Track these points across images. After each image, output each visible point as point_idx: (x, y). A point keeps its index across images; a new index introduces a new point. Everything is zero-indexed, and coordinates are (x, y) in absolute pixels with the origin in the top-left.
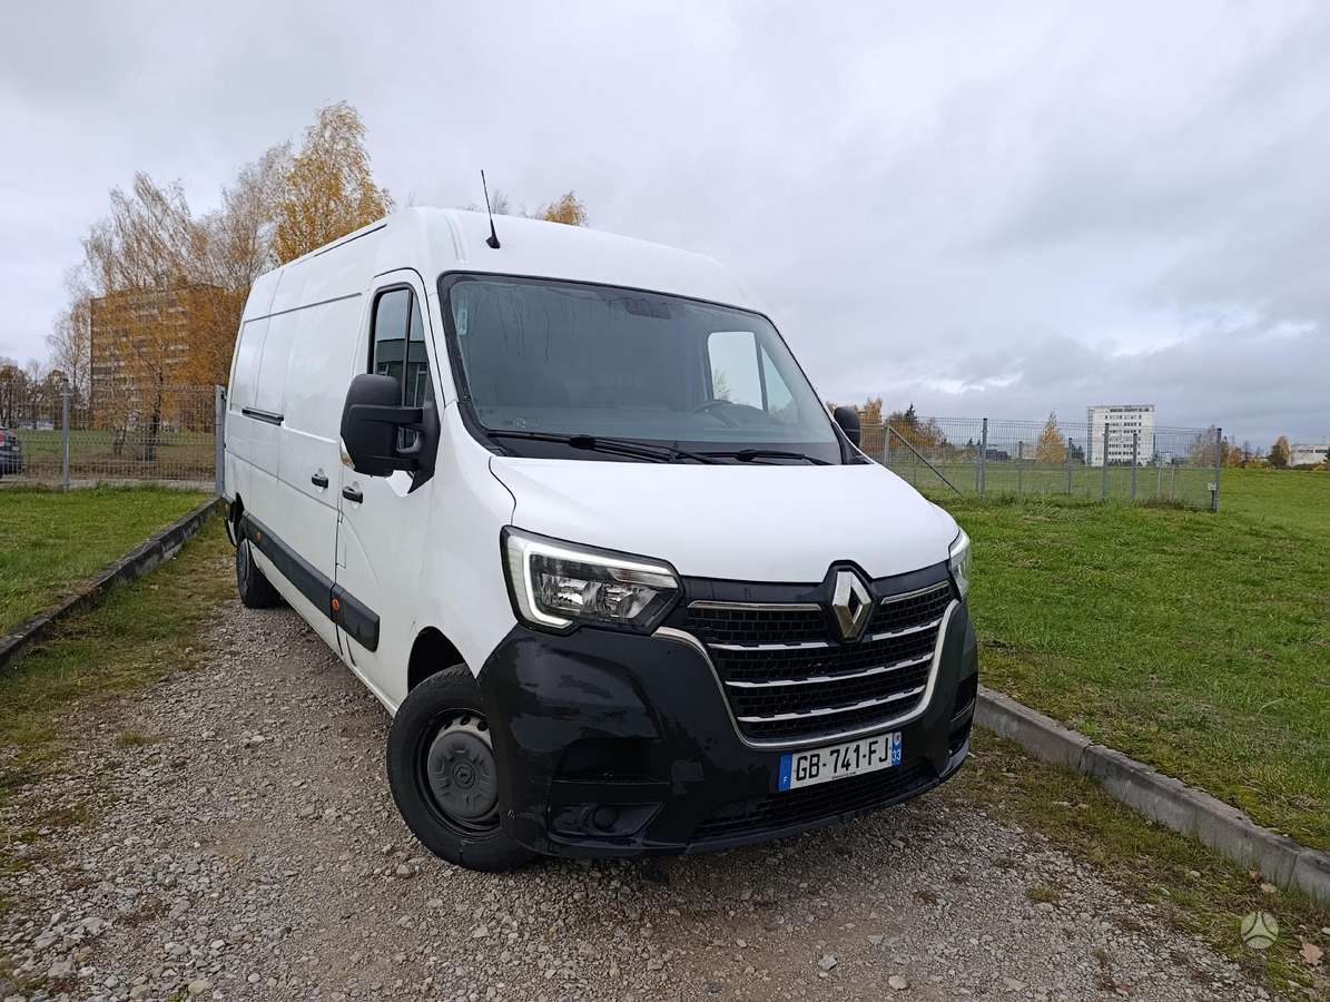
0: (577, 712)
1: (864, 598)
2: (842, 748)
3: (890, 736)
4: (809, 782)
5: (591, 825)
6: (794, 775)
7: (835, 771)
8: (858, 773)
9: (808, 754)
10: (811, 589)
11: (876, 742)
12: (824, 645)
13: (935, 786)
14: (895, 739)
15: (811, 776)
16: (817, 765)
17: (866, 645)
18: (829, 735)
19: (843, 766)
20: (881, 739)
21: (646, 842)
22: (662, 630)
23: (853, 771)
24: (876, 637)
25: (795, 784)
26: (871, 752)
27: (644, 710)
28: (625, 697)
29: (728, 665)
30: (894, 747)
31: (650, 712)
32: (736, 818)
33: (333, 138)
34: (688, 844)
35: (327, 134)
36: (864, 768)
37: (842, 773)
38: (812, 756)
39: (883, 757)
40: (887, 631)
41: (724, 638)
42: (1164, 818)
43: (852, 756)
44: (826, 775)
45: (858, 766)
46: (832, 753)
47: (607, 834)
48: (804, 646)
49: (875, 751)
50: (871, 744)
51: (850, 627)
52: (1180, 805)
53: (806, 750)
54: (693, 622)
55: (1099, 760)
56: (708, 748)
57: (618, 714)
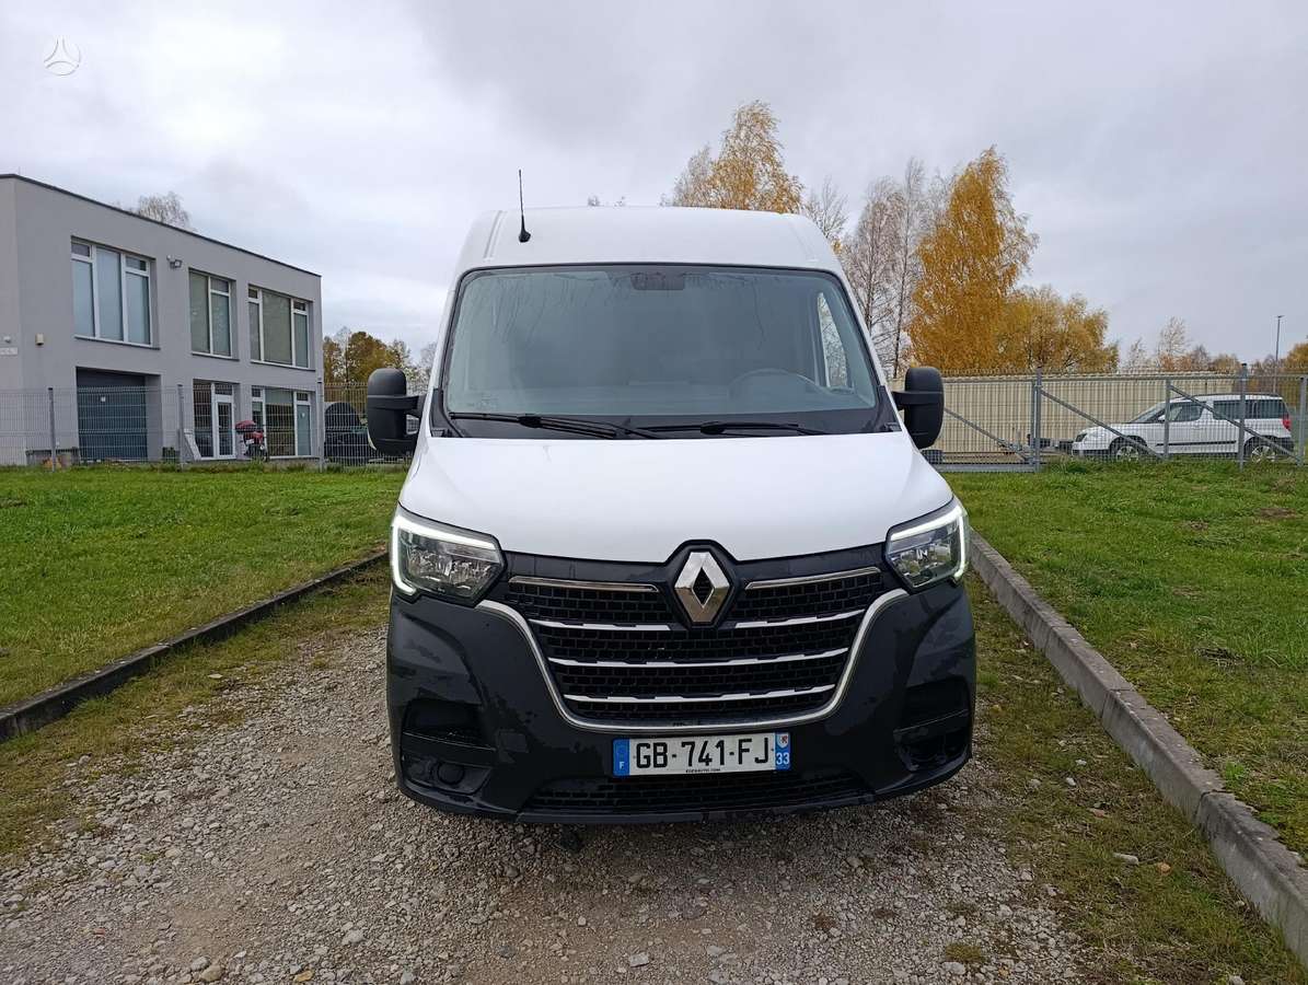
0: (414, 672)
1: (719, 580)
2: (699, 742)
3: (771, 737)
4: (652, 771)
5: (436, 777)
6: (633, 762)
7: (690, 765)
8: (722, 771)
9: (651, 742)
10: (651, 569)
11: (750, 740)
12: (665, 628)
13: (862, 802)
14: (783, 740)
15: (656, 765)
16: (664, 754)
17: (726, 633)
18: (681, 724)
19: (701, 760)
20: (758, 739)
21: (483, 803)
22: (486, 604)
23: (715, 766)
24: (740, 625)
25: (634, 771)
26: (741, 751)
27: (468, 678)
28: (451, 663)
29: (552, 641)
30: (778, 749)
31: (473, 680)
32: (575, 795)
33: (748, 137)
34: (520, 812)
35: (742, 134)
36: (731, 766)
37: (699, 767)
38: (656, 745)
39: (762, 757)
40: (762, 619)
41: (546, 615)
42: (1257, 900)
43: (714, 752)
44: (678, 765)
45: (722, 763)
46: (684, 744)
47: (450, 789)
48: (639, 628)
49: (748, 750)
50: (741, 742)
51: (700, 612)
52: (1275, 889)
53: (649, 737)
54: (514, 597)
55: (1215, 813)
56: (528, 721)
57: (444, 678)
